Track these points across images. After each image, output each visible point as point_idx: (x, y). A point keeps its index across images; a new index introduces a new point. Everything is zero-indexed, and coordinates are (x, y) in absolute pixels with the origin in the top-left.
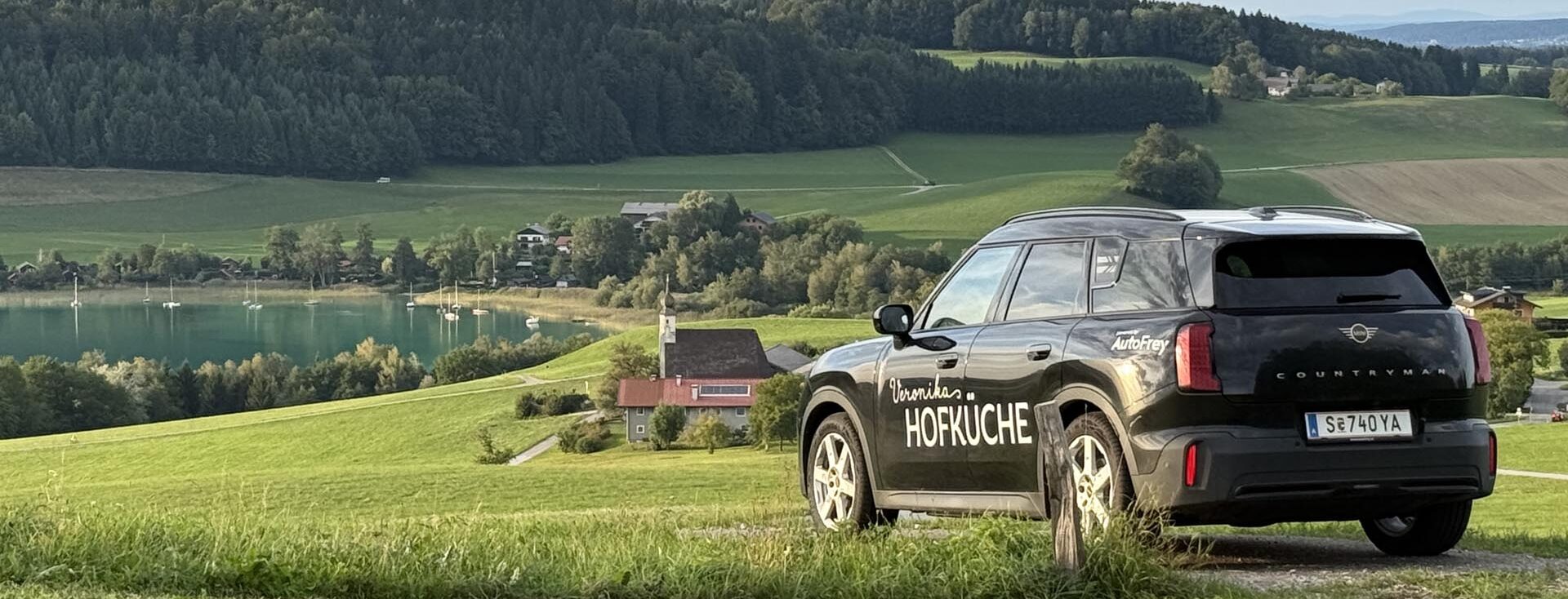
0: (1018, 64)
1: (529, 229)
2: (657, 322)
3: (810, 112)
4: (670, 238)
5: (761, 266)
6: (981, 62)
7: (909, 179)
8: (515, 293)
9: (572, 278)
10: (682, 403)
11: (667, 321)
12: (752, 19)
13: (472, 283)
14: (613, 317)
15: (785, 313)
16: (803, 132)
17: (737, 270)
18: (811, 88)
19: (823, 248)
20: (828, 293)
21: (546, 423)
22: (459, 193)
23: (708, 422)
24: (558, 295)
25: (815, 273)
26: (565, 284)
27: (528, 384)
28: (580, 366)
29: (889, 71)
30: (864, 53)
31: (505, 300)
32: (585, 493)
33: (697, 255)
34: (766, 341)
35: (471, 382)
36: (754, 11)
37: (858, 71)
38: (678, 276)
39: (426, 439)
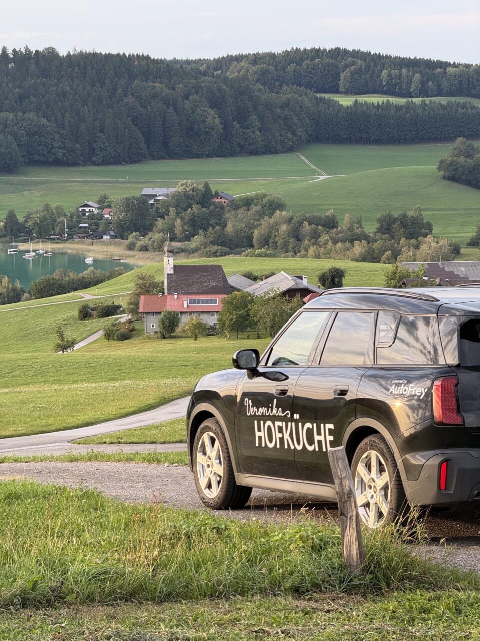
0: (378, 102)
1: (86, 204)
2: (162, 261)
3: (254, 132)
4: (171, 209)
5: (225, 226)
6: (356, 101)
7: (314, 172)
8: (78, 243)
9: (112, 233)
10: (178, 310)
11: (169, 261)
12: (218, 77)
13: (52, 237)
14: (137, 257)
15: (240, 254)
16: (250, 144)
17: (211, 228)
18: (254, 117)
19: (261, 215)
20: (266, 242)
21: (97, 322)
22: (43, 183)
23: (194, 321)
24: (104, 244)
25: (258, 230)
26: (109, 237)
27: (86, 299)
28: (117, 288)
29: (301, 107)
30: (286, 96)
31: (71, 247)
32: (115, 371)
33: (187, 220)
34: (227, 272)
35: (52, 297)
36: (220, 71)
37: (282, 107)
38: (176, 232)
39: (25, 332)
